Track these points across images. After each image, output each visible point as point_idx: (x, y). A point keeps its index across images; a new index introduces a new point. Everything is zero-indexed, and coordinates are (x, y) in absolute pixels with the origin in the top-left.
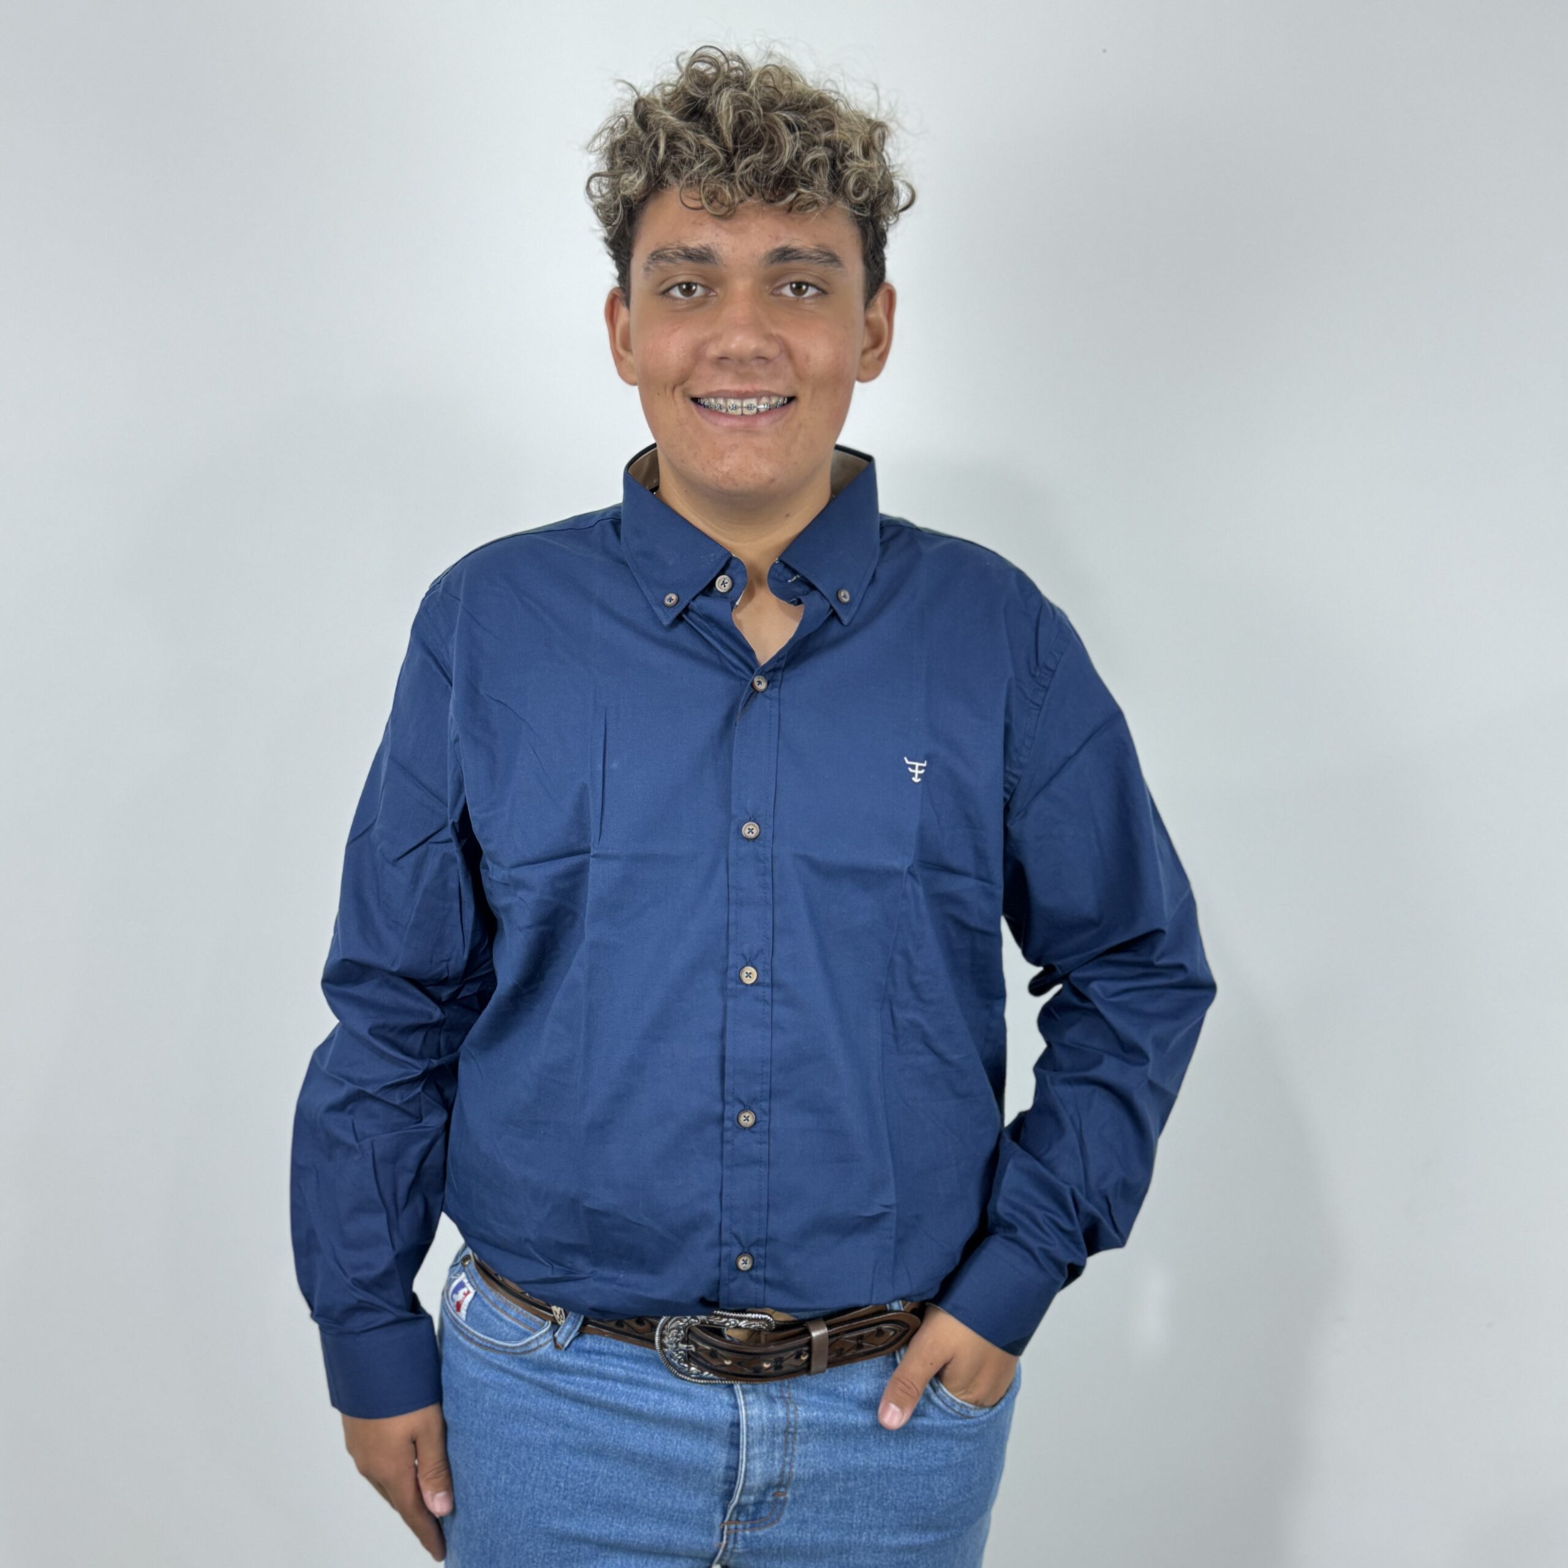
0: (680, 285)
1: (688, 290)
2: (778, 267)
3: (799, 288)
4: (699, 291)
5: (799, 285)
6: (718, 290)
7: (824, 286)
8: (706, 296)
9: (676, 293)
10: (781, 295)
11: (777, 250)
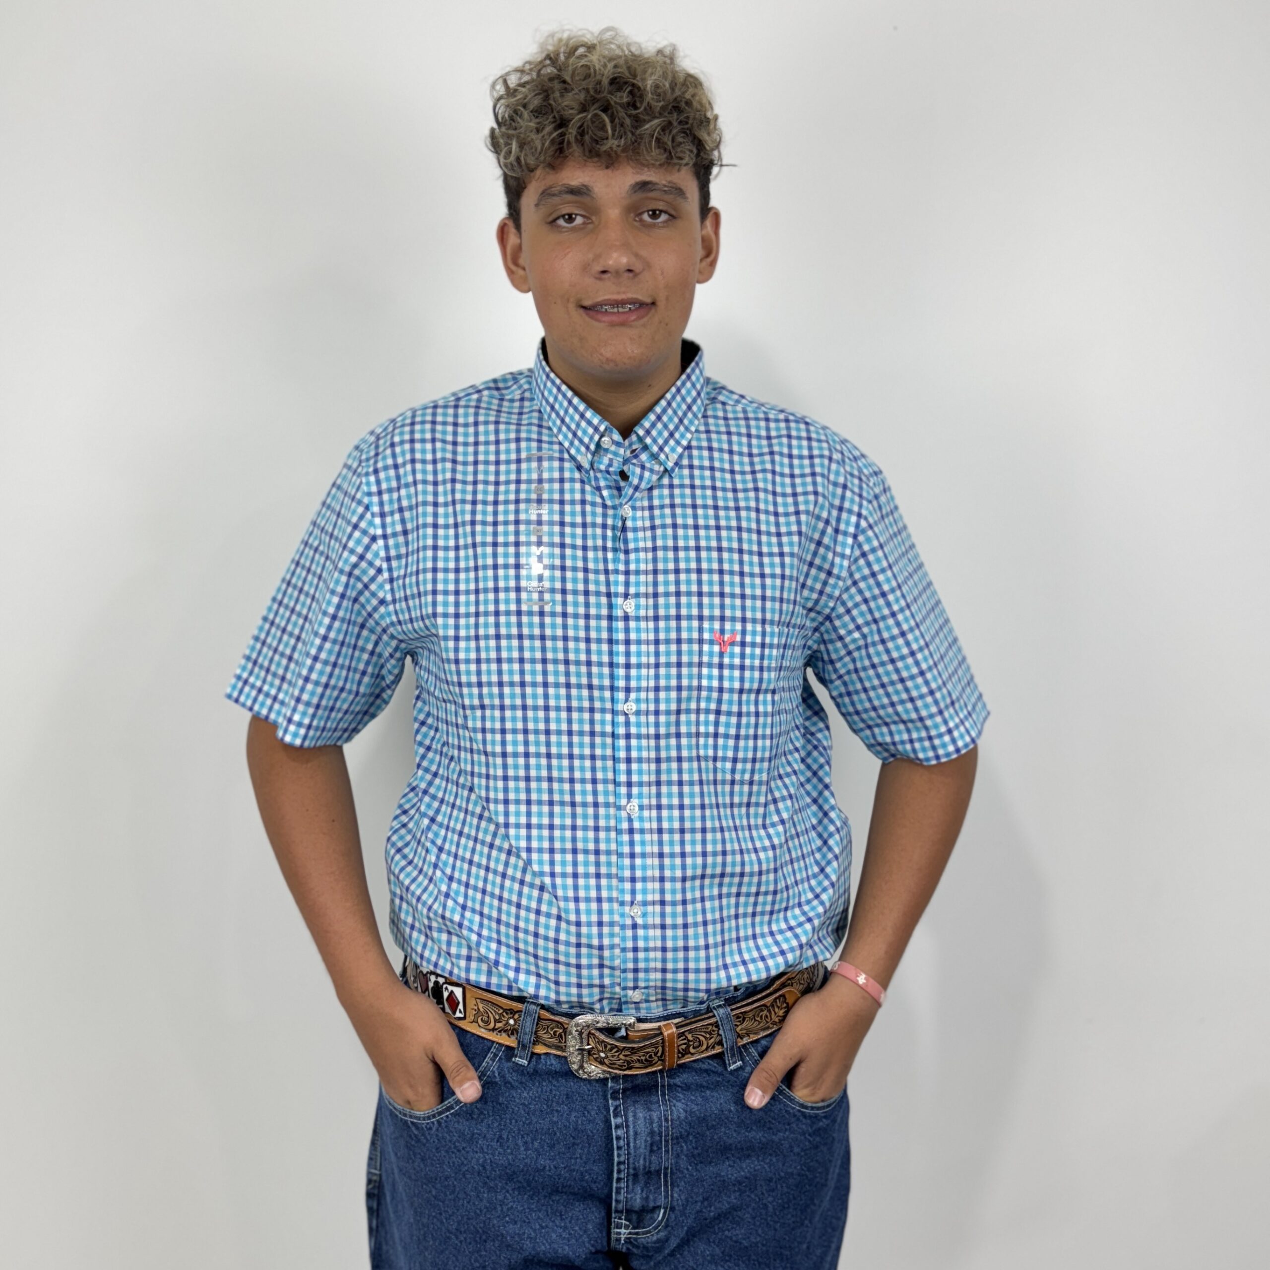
0: (563, 216)
1: (570, 218)
2: (640, 195)
3: (654, 214)
4: (579, 220)
5: (654, 211)
6: (594, 218)
7: (673, 213)
8: (584, 223)
9: (561, 222)
10: (641, 221)
11: (637, 184)
